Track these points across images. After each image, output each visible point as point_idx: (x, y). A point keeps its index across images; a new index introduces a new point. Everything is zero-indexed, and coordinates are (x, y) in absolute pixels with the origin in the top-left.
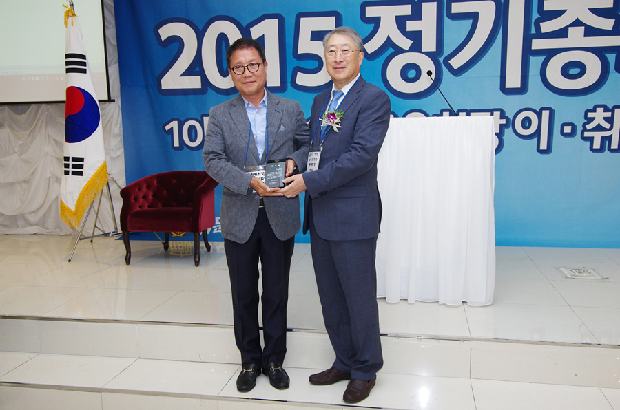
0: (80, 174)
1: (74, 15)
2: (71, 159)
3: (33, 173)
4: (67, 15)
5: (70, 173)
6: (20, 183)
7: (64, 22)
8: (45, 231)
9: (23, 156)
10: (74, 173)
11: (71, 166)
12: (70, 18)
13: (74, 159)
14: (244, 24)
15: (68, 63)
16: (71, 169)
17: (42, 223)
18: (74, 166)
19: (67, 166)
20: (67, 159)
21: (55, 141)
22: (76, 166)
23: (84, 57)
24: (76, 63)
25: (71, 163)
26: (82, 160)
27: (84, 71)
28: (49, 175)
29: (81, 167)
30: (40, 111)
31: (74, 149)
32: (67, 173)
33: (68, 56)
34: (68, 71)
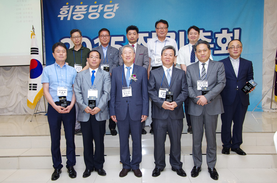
0: (36, 90)
1: (34, 35)
2: (32, 84)
3: (11, 93)
4: (32, 35)
5: (32, 89)
6: (5, 96)
7: (30, 37)
8: (15, 114)
9: (8, 86)
10: (33, 89)
11: (32, 87)
12: (33, 36)
13: (33, 84)
14: (92, 39)
15: (31, 51)
16: (32, 88)
17: (14, 111)
18: (33, 87)
19: (30, 87)
20: (30, 84)
21: (20, 80)
22: (34, 87)
23: (38, 49)
24: (34, 51)
25: (32, 86)
26: (36, 85)
27: (38, 54)
28: (18, 93)
29: (36, 87)
30: (15, 69)
31: (33, 81)
32: (30, 89)
33: (32, 49)
34: (32, 54)
